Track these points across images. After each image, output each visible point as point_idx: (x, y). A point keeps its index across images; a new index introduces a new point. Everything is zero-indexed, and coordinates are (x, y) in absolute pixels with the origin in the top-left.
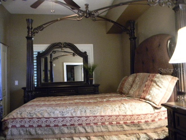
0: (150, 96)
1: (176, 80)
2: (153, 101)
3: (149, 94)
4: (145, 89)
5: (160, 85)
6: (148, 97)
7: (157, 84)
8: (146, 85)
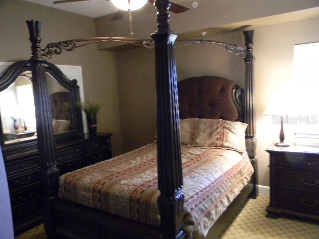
0: (228, 143)
1: (245, 126)
2: (234, 147)
3: (227, 141)
4: (218, 136)
5: (234, 131)
6: (226, 144)
7: (231, 131)
8: (218, 133)
